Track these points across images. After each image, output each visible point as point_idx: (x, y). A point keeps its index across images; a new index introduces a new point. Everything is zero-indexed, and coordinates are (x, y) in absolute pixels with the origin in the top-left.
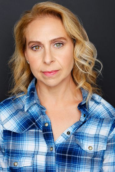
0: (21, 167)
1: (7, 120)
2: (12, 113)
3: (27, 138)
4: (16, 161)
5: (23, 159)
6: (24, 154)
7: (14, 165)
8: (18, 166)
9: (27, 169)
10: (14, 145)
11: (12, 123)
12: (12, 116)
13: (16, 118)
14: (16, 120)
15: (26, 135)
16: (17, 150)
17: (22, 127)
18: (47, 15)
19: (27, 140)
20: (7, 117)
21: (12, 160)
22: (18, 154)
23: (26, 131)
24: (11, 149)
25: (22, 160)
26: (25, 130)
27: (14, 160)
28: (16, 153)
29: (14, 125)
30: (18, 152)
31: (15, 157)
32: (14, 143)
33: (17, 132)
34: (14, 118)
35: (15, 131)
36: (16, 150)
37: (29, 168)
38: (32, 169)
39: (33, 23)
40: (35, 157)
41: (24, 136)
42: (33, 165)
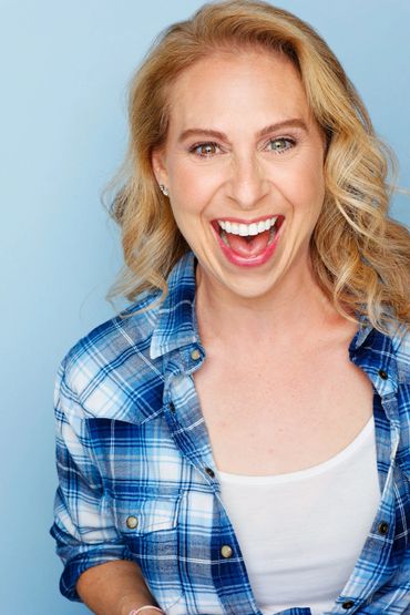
0: (146, 531)
1: (93, 385)
2: (107, 363)
3: (156, 440)
4: (133, 511)
5: (150, 508)
6: (152, 490)
7: (129, 526)
8: (139, 528)
9: (160, 536)
10: (122, 464)
11: (111, 394)
12: (106, 371)
13: (120, 377)
14: (122, 384)
15: (153, 430)
16: (133, 478)
17: (143, 404)
18: (248, 44)
19: (155, 444)
20: (92, 376)
21: (121, 511)
22: (136, 490)
23: (156, 418)
24: (114, 477)
25: (147, 511)
26: (151, 414)
27: (126, 511)
28: (131, 490)
29: (116, 398)
30: (135, 484)
31: (127, 502)
32: (123, 457)
33: (128, 420)
34: (114, 375)
35: (121, 417)
36: (128, 477)
37: (165, 533)
38: (174, 538)
39: (199, 67)
40: (185, 499)
41: (147, 432)
42: (178, 524)
